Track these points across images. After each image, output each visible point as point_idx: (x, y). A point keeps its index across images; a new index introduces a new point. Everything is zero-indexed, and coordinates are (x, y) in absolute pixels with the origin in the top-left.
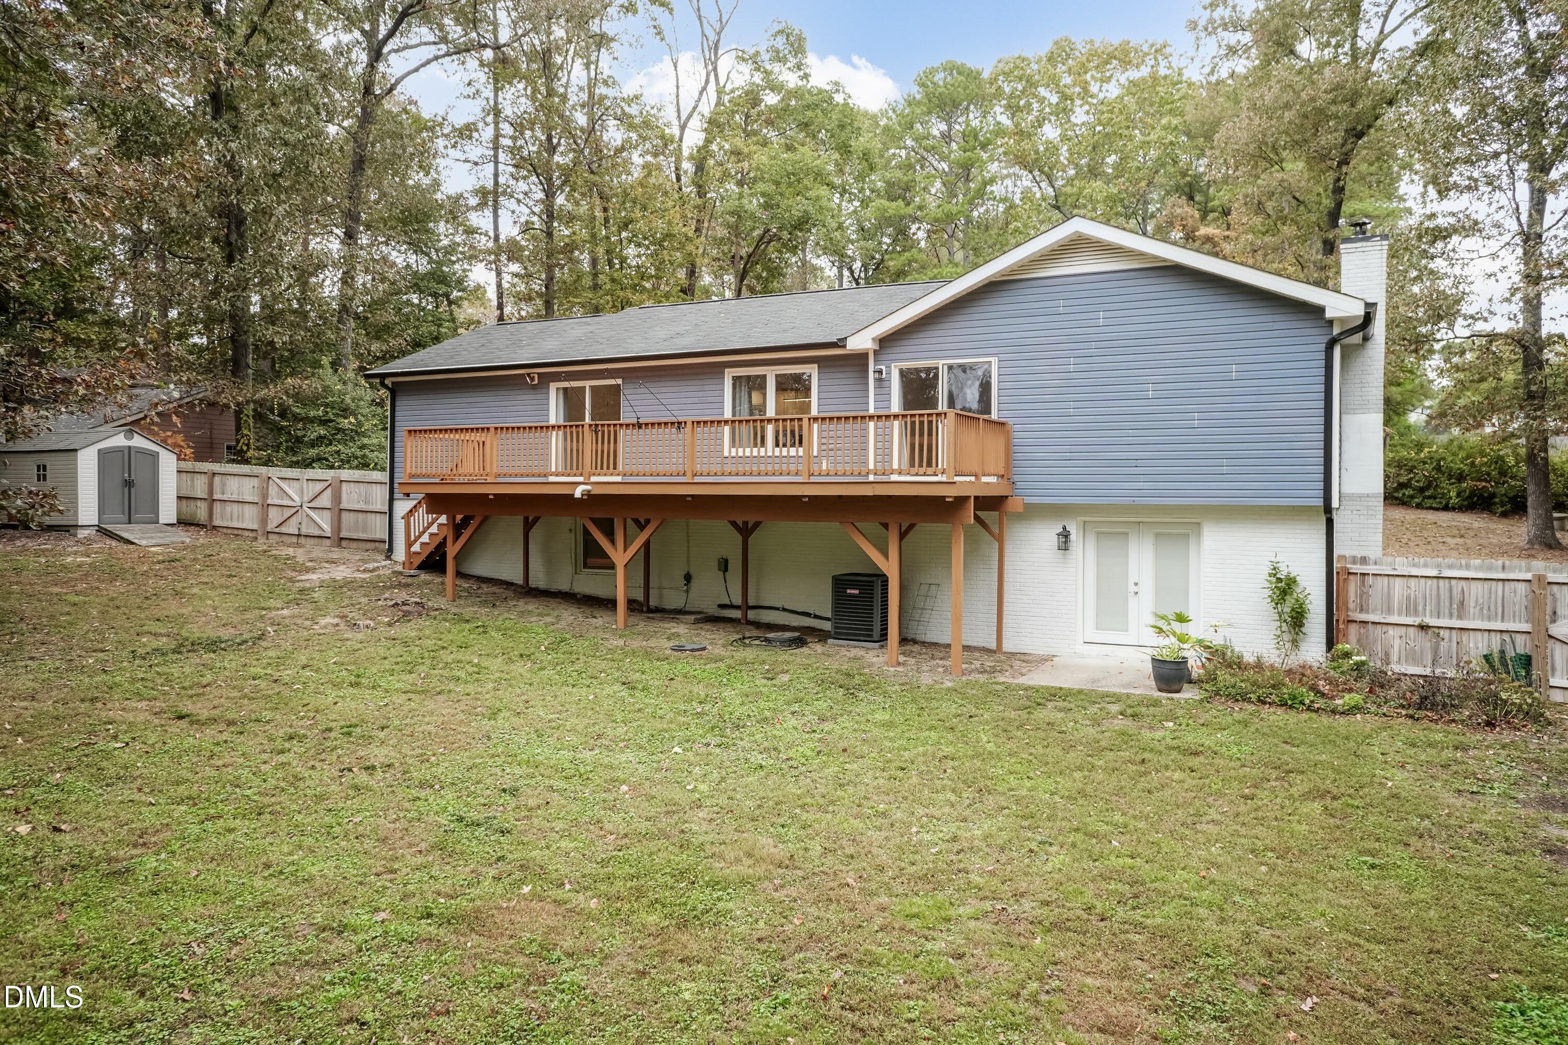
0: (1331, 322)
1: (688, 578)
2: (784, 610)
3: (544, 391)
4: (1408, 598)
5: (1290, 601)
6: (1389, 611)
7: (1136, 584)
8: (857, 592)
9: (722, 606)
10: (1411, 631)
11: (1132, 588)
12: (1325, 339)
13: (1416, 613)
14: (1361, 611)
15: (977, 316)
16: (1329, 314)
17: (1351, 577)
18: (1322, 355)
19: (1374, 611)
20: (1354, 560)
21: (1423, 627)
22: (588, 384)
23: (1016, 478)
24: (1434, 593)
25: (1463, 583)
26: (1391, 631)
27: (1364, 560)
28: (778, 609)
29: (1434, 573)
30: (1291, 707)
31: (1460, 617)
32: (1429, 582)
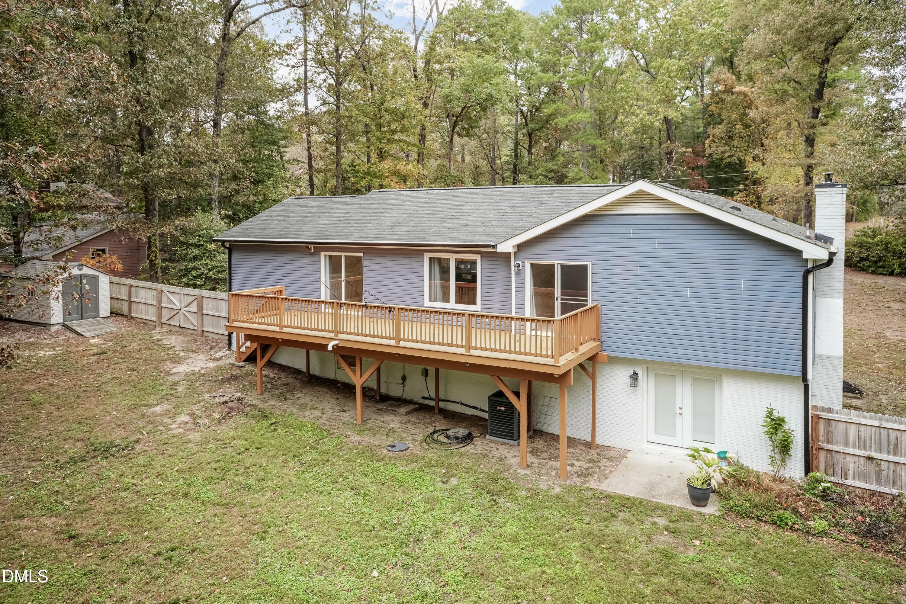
0: (807, 260)
1: (404, 378)
2: (462, 404)
3: (317, 256)
4: (860, 438)
5: (780, 436)
6: (847, 444)
7: (681, 408)
8: (503, 409)
9: (423, 398)
10: (862, 459)
11: (678, 411)
12: (803, 269)
13: (865, 448)
14: (828, 442)
15: (578, 236)
16: (804, 257)
17: (821, 420)
18: (801, 280)
19: (837, 443)
20: (823, 409)
21: (870, 458)
22: (343, 254)
23: (603, 339)
24: (877, 436)
25: (897, 432)
26: (848, 458)
27: (830, 410)
28: (458, 403)
29: (877, 423)
30: (779, 526)
31: (895, 454)
32: (874, 429)
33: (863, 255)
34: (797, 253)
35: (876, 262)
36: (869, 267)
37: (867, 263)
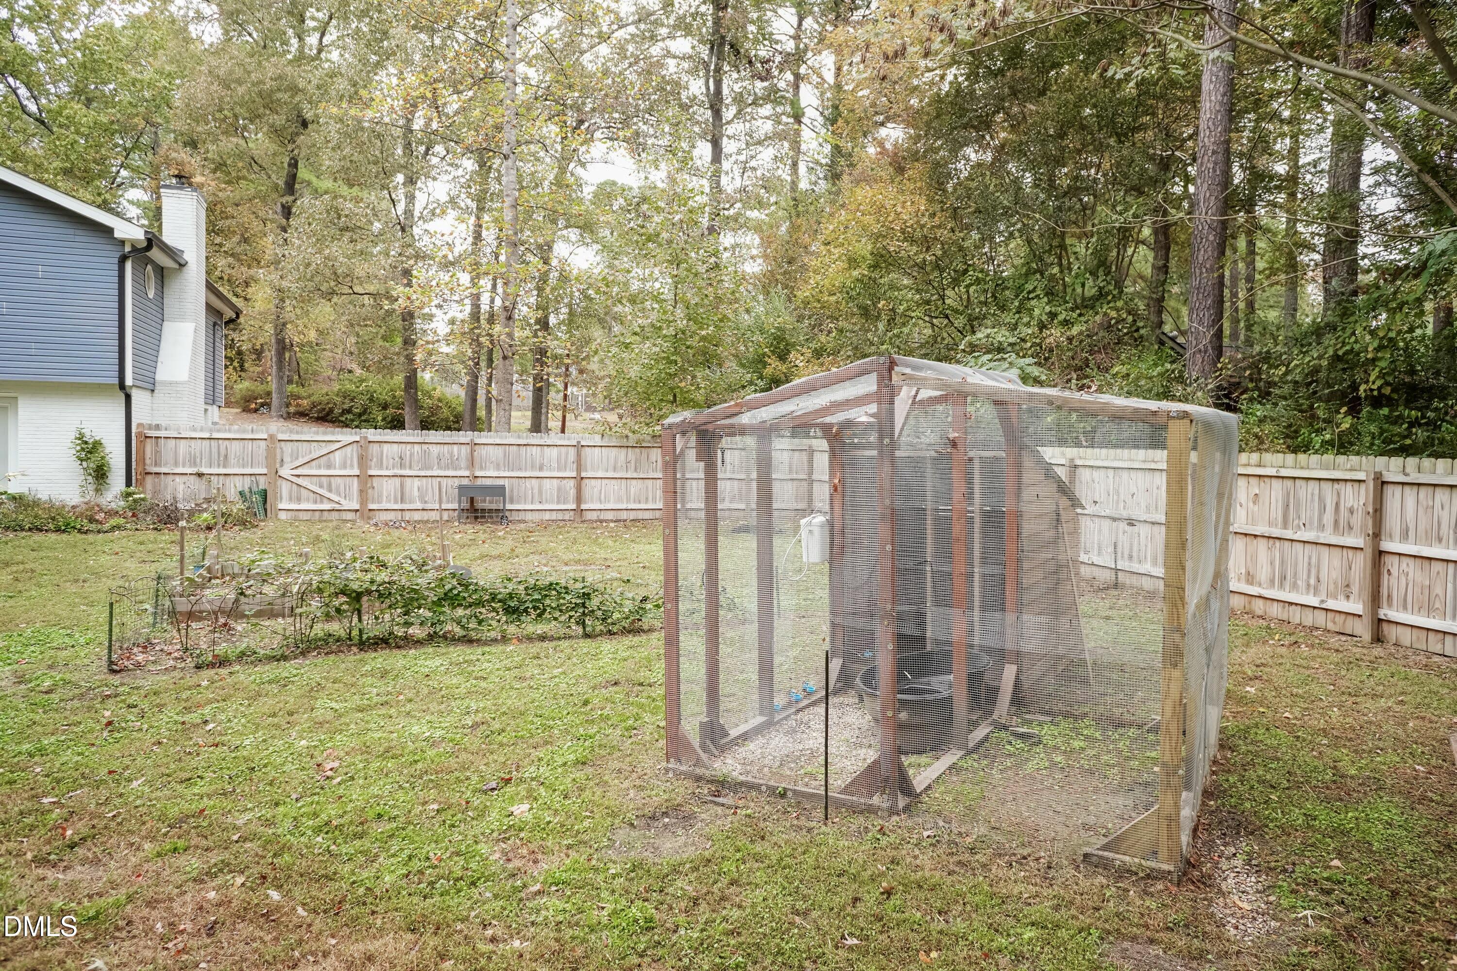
0: (122, 242)
4: (190, 454)
5: (95, 457)
6: (176, 464)
10: (192, 478)
12: (118, 255)
13: (195, 464)
14: (156, 465)
16: (117, 235)
17: (148, 440)
18: (116, 267)
19: (166, 464)
20: (150, 427)
21: (200, 475)
24: (208, 449)
25: (227, 442)
26: (178, 479)
27: (157, 427)
29: (207, 435)
31: (225, 466)
32: (204, 442)
33: (346, 406)
34: (108, 231)
35: (360, 415)
36: (353, 421)
37: (350, 416)
